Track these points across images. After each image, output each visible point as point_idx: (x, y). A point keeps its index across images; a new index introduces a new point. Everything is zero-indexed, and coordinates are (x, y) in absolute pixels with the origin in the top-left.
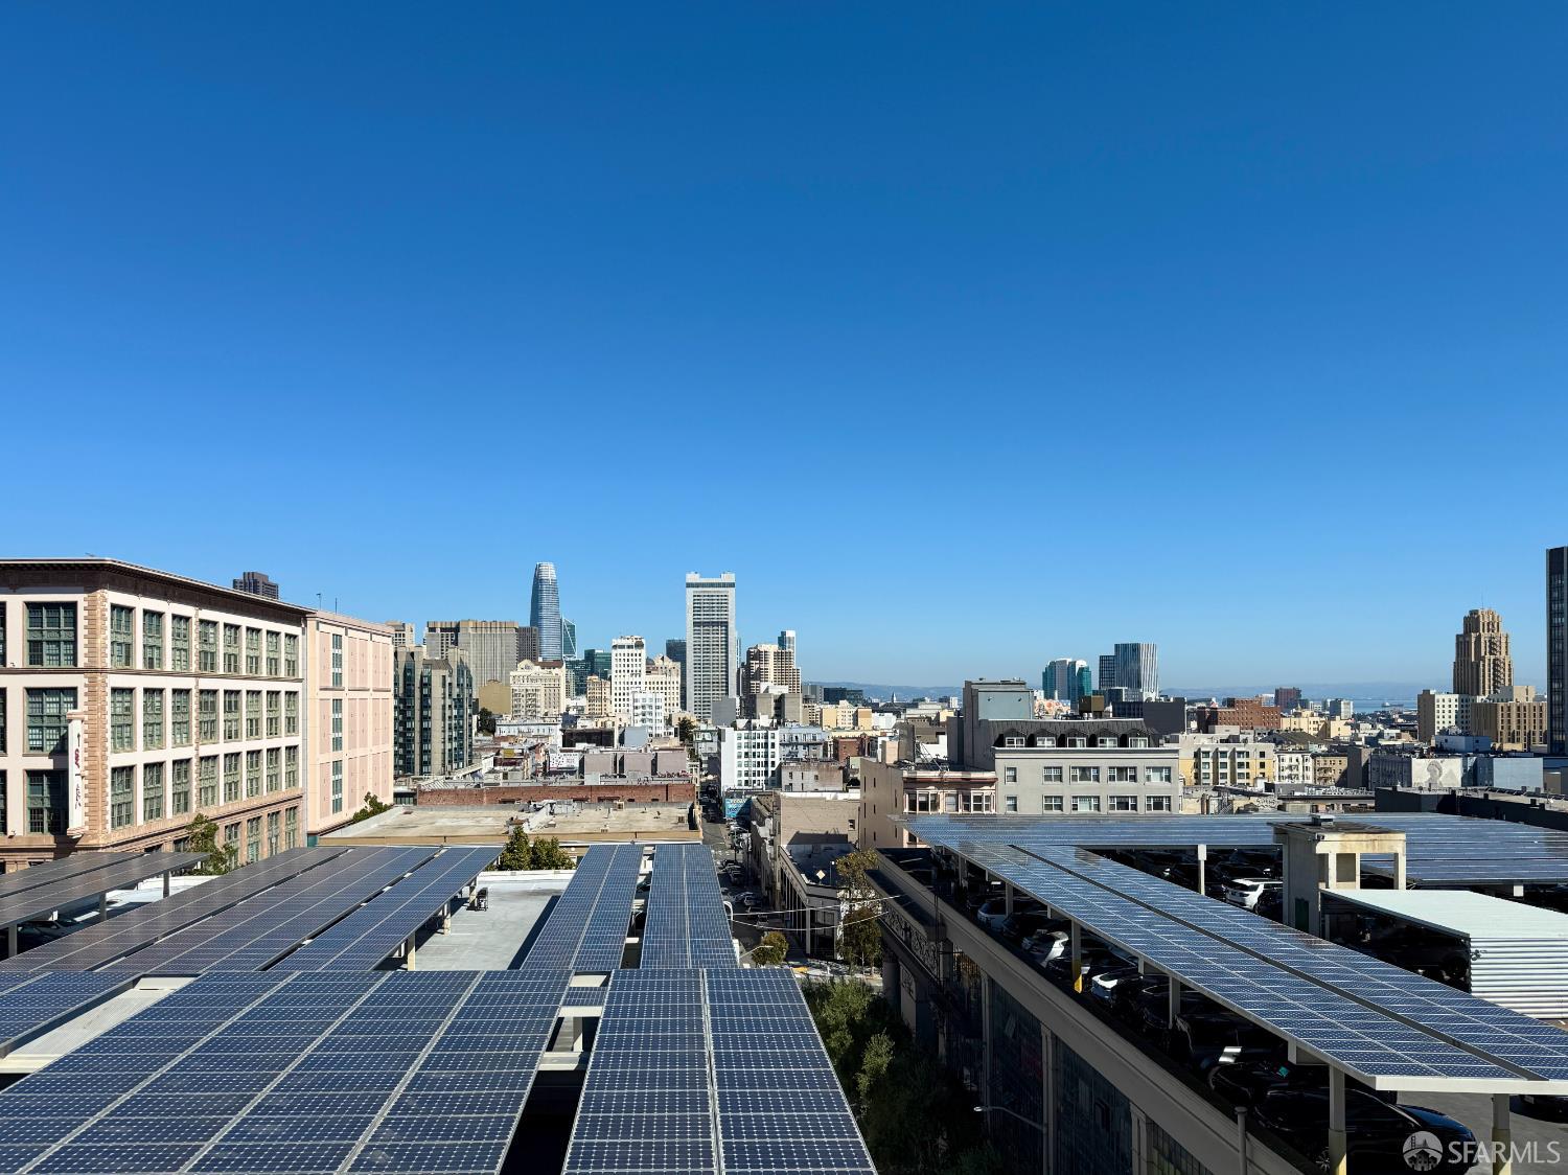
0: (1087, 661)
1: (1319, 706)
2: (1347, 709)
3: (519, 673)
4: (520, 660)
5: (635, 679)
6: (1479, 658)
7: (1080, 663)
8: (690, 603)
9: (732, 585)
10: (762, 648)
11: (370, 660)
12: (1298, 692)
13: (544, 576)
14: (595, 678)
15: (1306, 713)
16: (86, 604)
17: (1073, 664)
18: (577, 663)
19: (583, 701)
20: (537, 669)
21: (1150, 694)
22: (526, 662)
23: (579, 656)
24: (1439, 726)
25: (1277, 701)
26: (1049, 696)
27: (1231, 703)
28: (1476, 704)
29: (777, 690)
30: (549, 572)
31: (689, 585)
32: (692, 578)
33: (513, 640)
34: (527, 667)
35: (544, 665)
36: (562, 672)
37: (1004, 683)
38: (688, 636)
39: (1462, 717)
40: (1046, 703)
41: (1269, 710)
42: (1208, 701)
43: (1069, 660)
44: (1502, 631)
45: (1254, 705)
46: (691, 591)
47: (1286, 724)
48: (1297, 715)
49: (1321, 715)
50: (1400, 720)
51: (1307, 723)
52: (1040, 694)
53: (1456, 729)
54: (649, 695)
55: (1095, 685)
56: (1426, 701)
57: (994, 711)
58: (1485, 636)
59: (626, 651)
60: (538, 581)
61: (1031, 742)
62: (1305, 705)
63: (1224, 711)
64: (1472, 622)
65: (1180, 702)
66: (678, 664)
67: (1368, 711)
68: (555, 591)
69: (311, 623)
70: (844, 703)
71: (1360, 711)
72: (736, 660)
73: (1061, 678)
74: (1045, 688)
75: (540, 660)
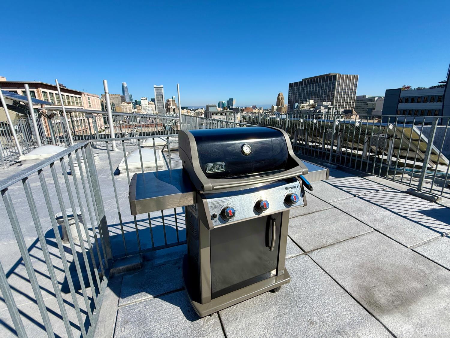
0: (225, 102)
1: (258, 108)
2: (262, 109)
3: (122, 105)
4: (122, 102)
5: (146, 106)
6: (280, 100)
7: (224, 102)
8: (155, 91)
9: (163, 87)
10: (169, 100)
11: (96, 102)
12: (256, 106)
13: (124, 85)
14: (138, 106)
15: (256, 109)
16: (36, 91)
17: (223, 102)
18: (133, 103)
19: (136, 110)
20: (126, 104)
21: (234, 107)
22: (123, 103)
23: (134, 101)
24: (274, 111)
25: (253, 107)
26: (219, 107)
27: (246, 108)
28: (279, 108)
29: (173, 107)
30: (125, 84)
31: (154, 87)
32: (155, 86)
33: (120, 98)
34: (124, 104)
35: (127, 103)
36: (131, 104)
37: (213, 105)
38: (155, 97)
39: (277, 109)
40: (219, 109)
41: (252, 109)
42: (243, 108)
43: (222, 101)
44: (283, 96)
45: (249, 108)
46: (155, 89)
47: (254, 111)
48: (255, 110)
49: (258, 110)
50: (270, 110)
51: (256, 111)
52: (218, 107)
53: (276, 111)
54: (149, 109)
55: (226, 106)
56: (273, 107)
57: (211, 110)
58: (281, 97)
59: (144, 100)
60: (123, 86)
61: (217, 114)
62: (256, 108)
63: (245, 109)
64: (279, 95)
65: (239, 108)
66: (154, 103)
67: (265, 109)
68: (127, 88)
69: (83, 95)
70: (185, 109)
71: (264, 109)
72: (165, 102)
73: (221, 104)
74: (218, 106)
75: (126, 102)
